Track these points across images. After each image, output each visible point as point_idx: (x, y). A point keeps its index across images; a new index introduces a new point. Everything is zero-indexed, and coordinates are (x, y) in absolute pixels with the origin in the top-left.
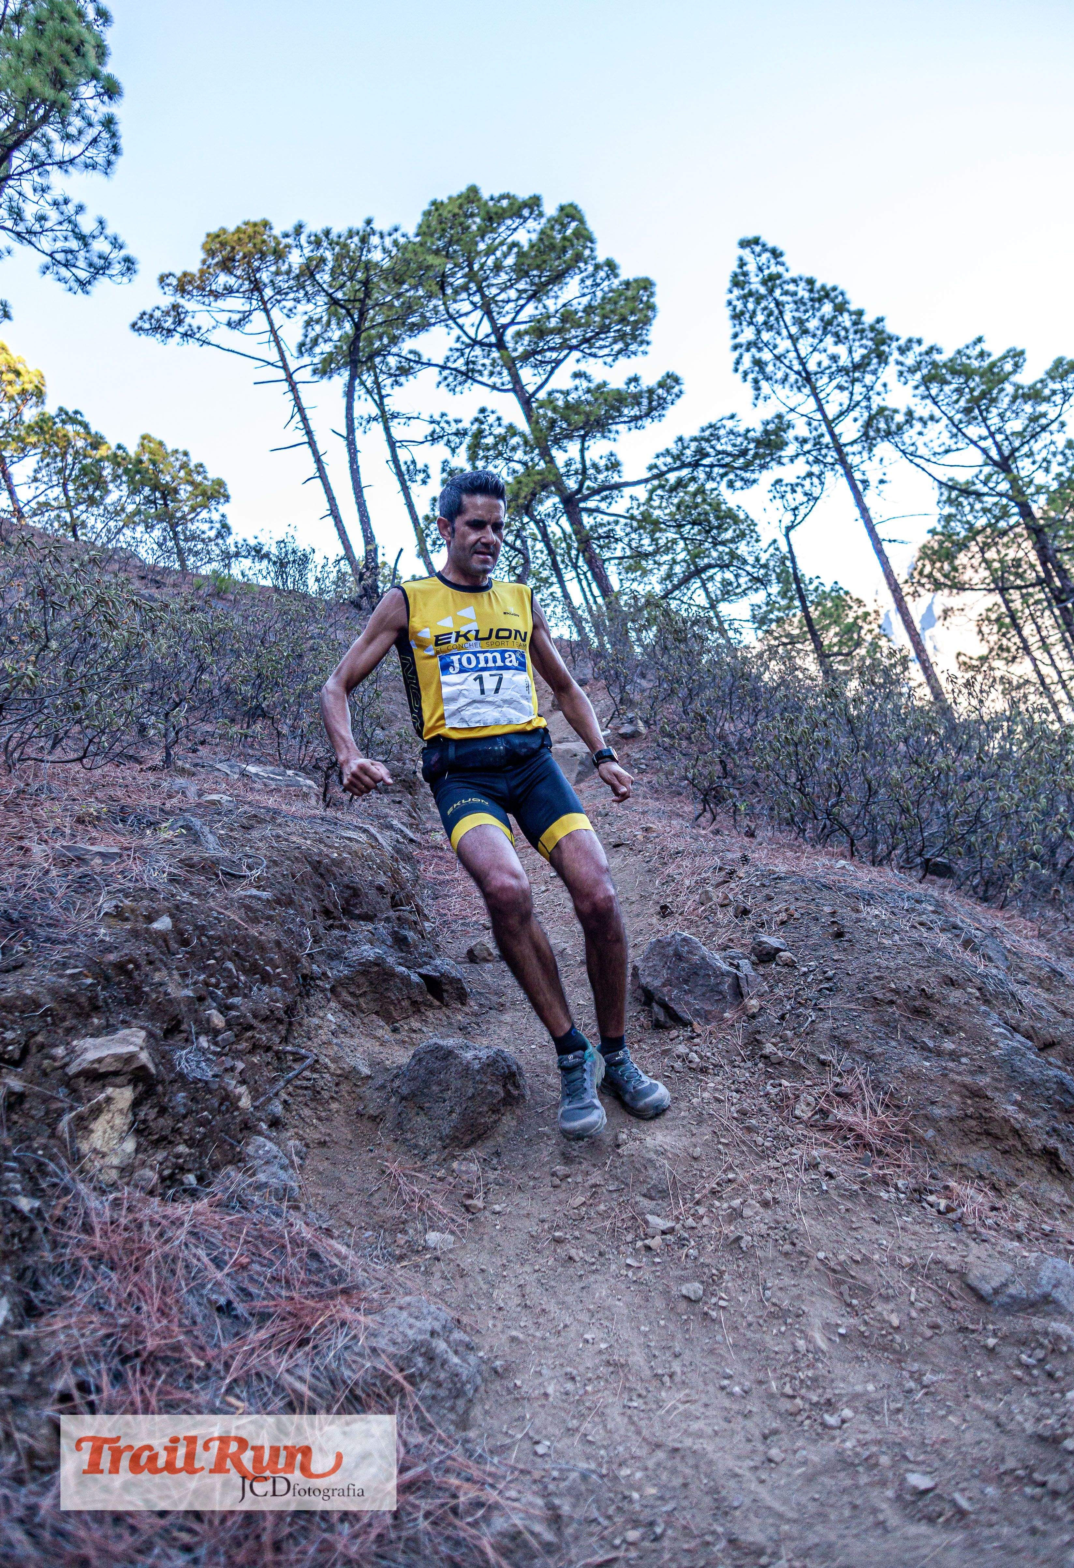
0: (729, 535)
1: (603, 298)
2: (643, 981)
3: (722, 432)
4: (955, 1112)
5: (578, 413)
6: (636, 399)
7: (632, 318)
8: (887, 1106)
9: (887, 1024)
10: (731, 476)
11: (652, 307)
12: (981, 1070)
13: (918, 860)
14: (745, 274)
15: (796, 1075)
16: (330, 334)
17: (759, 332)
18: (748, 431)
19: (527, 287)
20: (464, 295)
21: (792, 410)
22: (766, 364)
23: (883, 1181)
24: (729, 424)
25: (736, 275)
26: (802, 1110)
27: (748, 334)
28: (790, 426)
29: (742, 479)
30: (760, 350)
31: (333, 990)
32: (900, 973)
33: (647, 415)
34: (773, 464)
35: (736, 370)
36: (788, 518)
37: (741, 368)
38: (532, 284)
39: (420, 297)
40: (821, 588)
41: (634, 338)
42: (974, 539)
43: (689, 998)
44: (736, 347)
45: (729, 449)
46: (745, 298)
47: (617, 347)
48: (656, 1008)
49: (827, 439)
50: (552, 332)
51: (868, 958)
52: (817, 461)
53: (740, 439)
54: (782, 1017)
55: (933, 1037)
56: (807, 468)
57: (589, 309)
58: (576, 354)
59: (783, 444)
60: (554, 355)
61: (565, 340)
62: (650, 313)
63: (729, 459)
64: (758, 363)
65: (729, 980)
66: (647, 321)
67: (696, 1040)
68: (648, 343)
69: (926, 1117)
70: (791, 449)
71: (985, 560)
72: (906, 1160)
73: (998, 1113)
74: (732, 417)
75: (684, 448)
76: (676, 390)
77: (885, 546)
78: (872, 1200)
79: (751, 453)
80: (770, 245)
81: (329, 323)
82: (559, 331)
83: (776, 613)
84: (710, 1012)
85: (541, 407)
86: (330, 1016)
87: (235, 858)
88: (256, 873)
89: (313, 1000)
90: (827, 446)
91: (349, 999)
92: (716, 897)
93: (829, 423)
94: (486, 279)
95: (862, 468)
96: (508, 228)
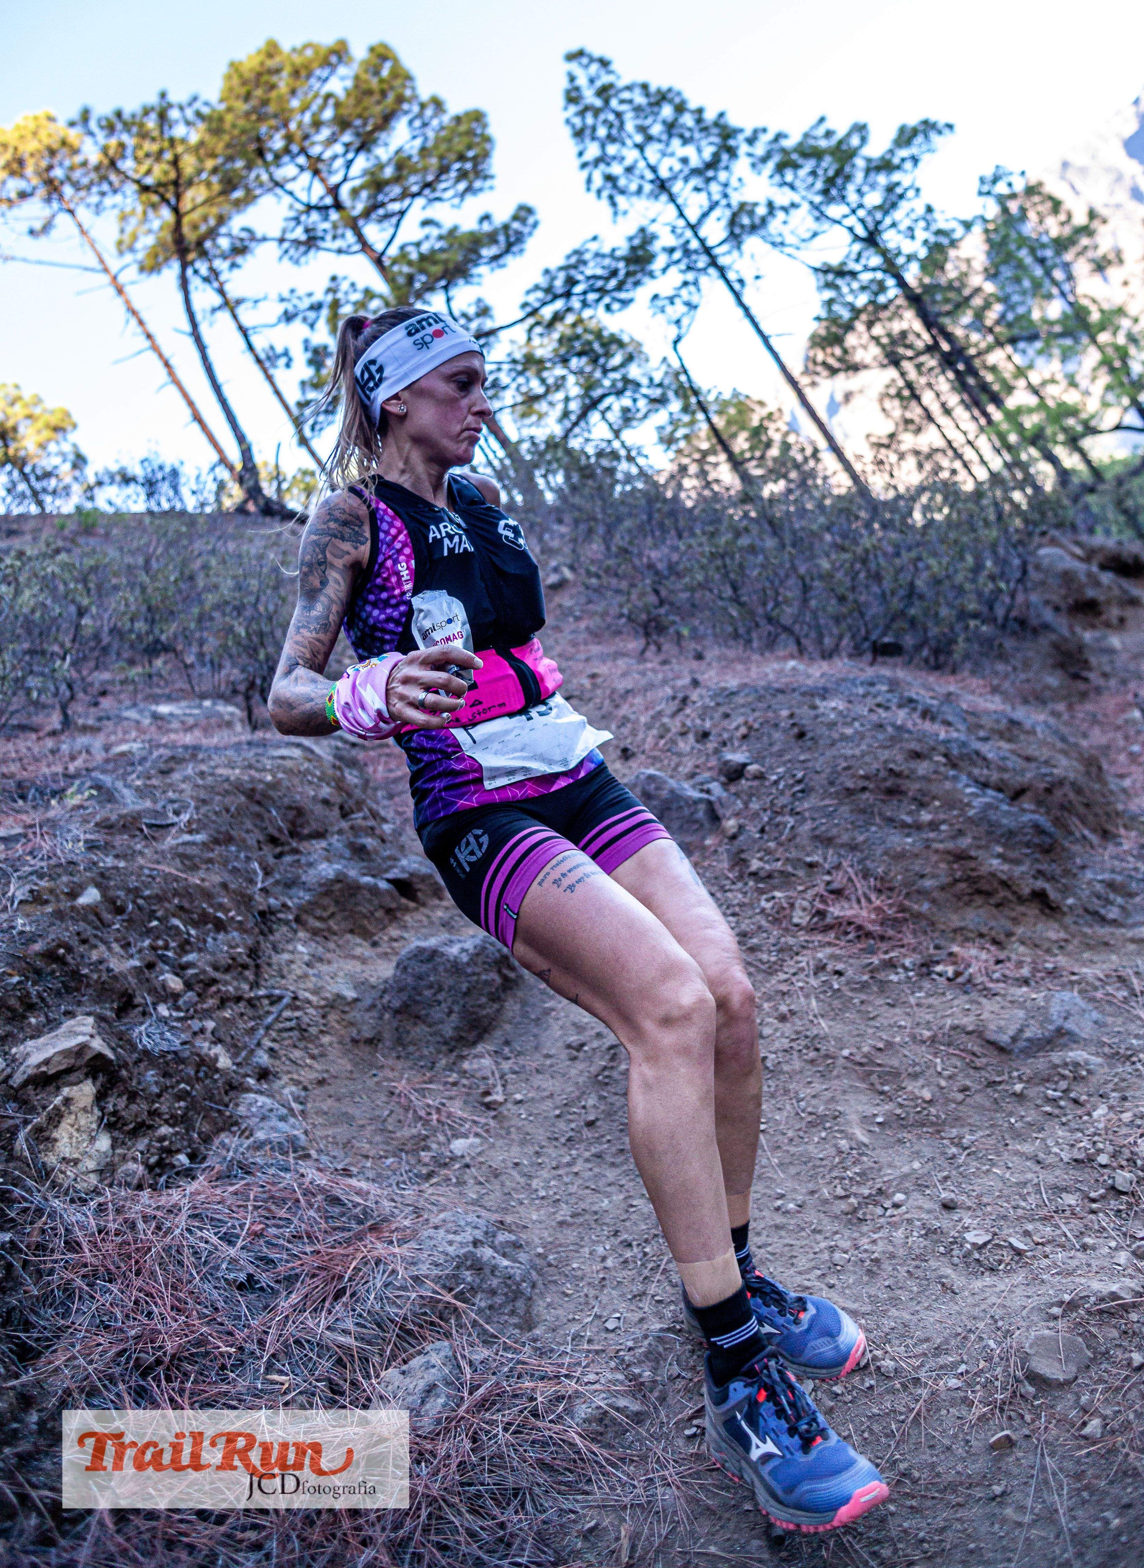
0: (617, 360)
3: (587, 256)
7: (470, 154)
10: (606, 300)
11: (487, 139)
12: (960, 833)
13: (866, 645)
14: (577, 89)
17: (603, 147)
18: (614, 250)
20: (287, 159)
21: (653, 221)
22: (618, 178)
24: (593, 246)
25: (568, 92)
28: (653, 238)
29: (618, 301)
31: (297, 920)
34: (645, 280)
36: (672, 332)
37: (594, 187)
38: (357, 134)
40: (721, 396)
42: (857, 319)
44: (583, 166)
45: (598, 272)
46: (582, 114)
47: (461, 186)
49: (694, 244)
50: (389, 182)
51: (833, 752)
53: (607, 261)
54: (763, 831)
55: (910, 813)
56: (681, 278)
57: (424, 152)
58: (420, 202)
59: (652, 257)
60: (396, 207)
61: (405, 188)
62: (488, 145)
64: (609, 178)
65: (702, 807)
66: (486, 154)
68: (493, 177)
70: (661, 261)
73: (985, 870)
74: (594, 238)
75: (553, 279)
76: (531, 220)
77: (774, 341)
79: (622, 272)
80: (596, 54)
82: (397, 180)
84: (691, 843)
85: (394, 264)
86: (300, 948)
87: (159, 807)
88: (185, 817)
89: (277, 935)
90: (696, 252)
91: (318, 924)
92: (674, 726)
93: (693, 228)
94: (307, 137)
95: (735, 267)
96: (319, 79)
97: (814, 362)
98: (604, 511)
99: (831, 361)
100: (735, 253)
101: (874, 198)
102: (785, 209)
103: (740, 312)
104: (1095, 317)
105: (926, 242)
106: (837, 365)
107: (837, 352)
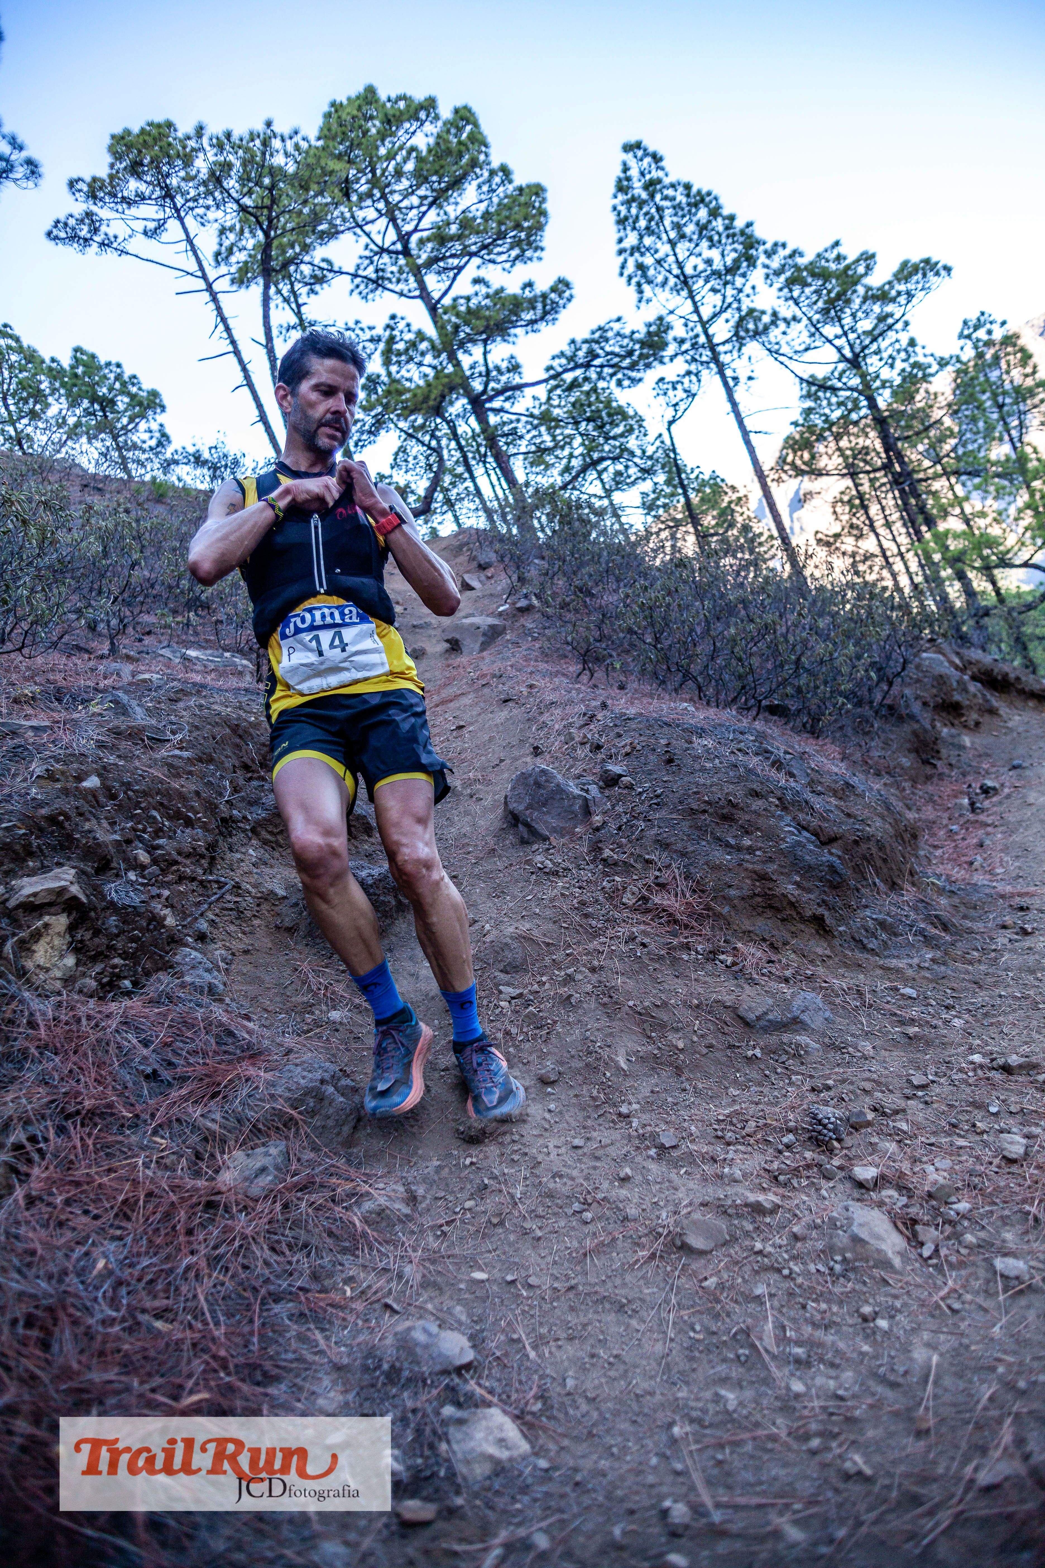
0: (620, 430)
1: (499, 205)
2: (511, 807)
3: (610, 334)
4: (746, 892)
5: (478, 318)
6: (532, 304)
7: (526, 224)
8: (694, 891)
9: (699, 828)
10: (620, 376)
11: (543, 213)
12: (770, 860)
13: (753, 702)
14: (628, 179)
15: (628, 872)
16: (244, 242)
17: (641, 237)
18: (633, 333)
19: (429, 193)
20: (369, 202)
21: (671, 312)
22: (648, 268)
23: (687, 947)
24: (616, 326)
25: (620, 180)
26: (629, 899)
27: (632, 239)
28: (669, 327)
29: (629, 378)
30: (642, 254)
31: (253, 830)
32: (714, 789)
33: (542, 318)
34: (655, 363)
35: (621, 274)
36: (670, 413)
37: (626, 273)
38: (433, 190)
39: (327, 204)
40: (701, 476)
41: (530, 244)
42: (829, 429)
43: (548, 818)
44: (621, 252)
45: (617, 350)
46: (628, 203)
47: (514, 253)
48: (520, 828)
49: (703, 339)
50: (452, 238)
51: (691, 778)
52: (694, 360)
53: (626, 341)
54: (619, 829)
55: (735, 837)
56: (686, 367)
57: (487, 215)
58: (476, 261)
59: (664, 345)
60: (455, 262)
61: (466, 247)
62: (542, 219)
63: (616, 360)
64: (641, 267)
65: (579, 802)
66: (540, 227)
67: (552, 851)
68: (542, 249)
69: (724, 897)
70: (671, 349)
71: (839, 449)
72: (707, 931)
73: (778, 891)
74: (619, 319)
75: (577, 350)
76: (567, 294)
77: (752, 436)
78: (675, 961)
79: (637, 353)
80: (651, 149)
81: (242, 232)
82: (459, 238)
84: (565, 828)
85: (445, 313)
86: (251, 851)
87: (161, 726)
88: (179, 737)
89: (235, 839)
90: (703, 346)
91: (268, 837)
92: (578, 737)
93: (705, 325)
94: (388, 185)
95: (733, 365)
96: (406, 132)
97: (784, 461)
98: (573, 554)
99: (798, 462)
100: (735, 354)
102: (787, 322)
103: (728, 407)
104: (1032, 465)
106: (803, 467)
107: (806, 456)
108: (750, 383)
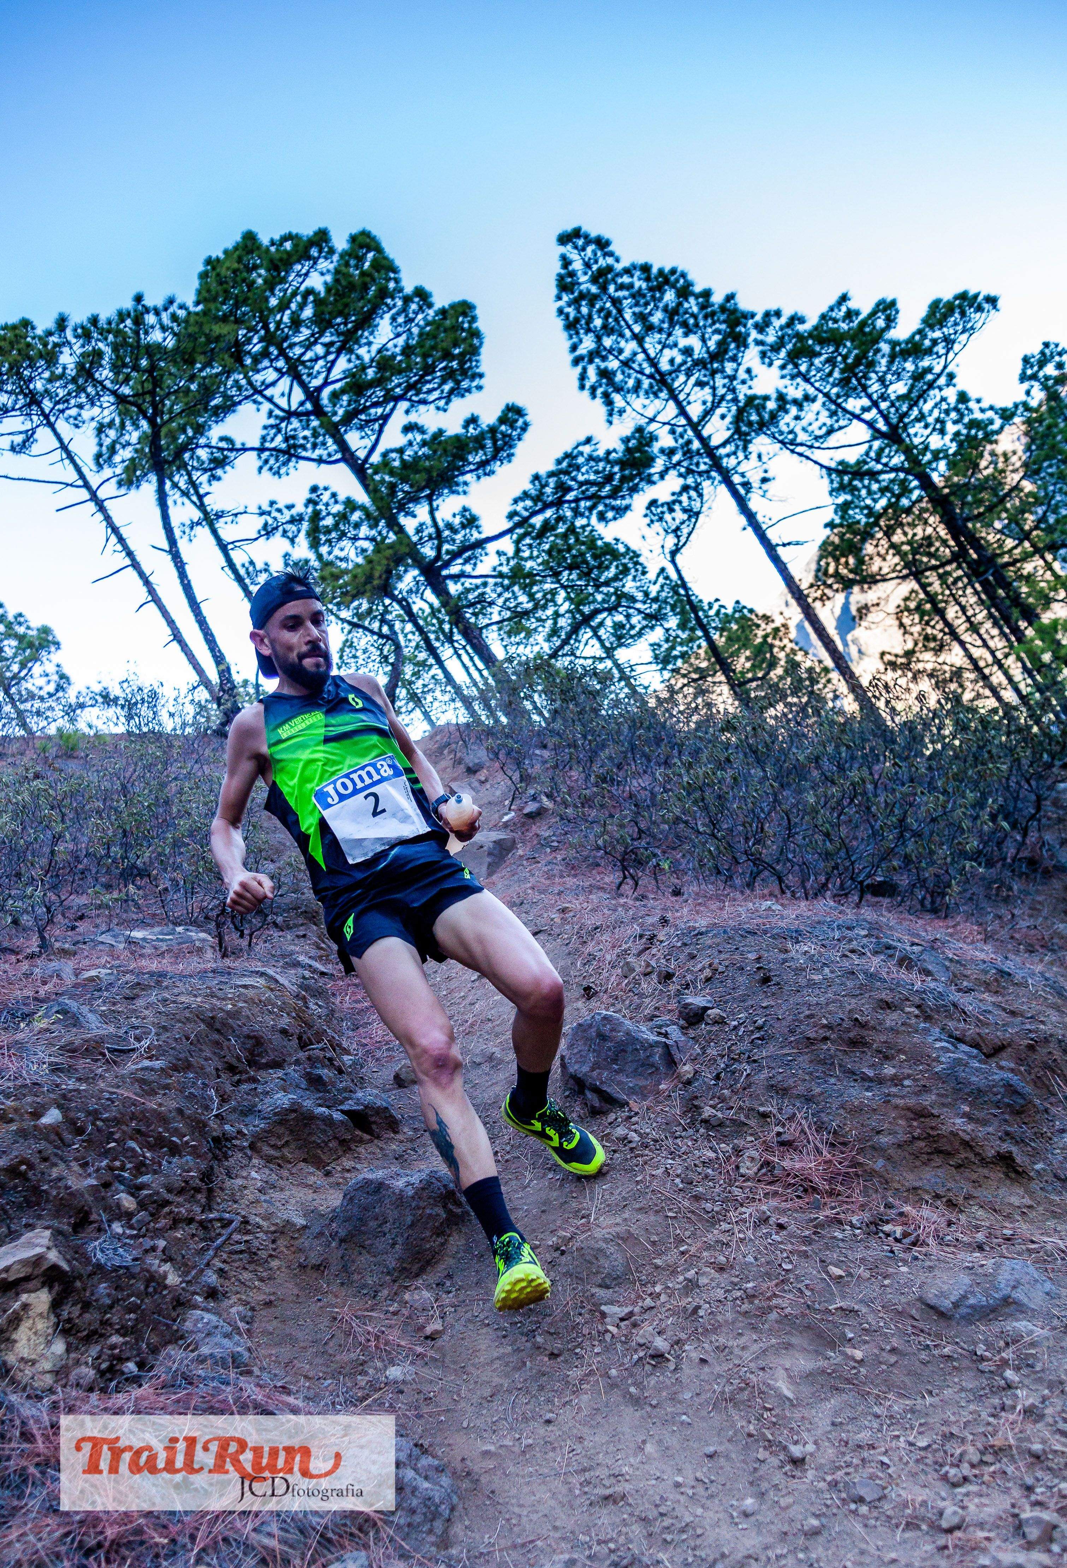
0: (612, 571)
1: (420, 334)
2: (571, 1070)
3: (580, 460)
4: (902, 1137)
6: (479, 442)
7: (457, 351)
8: (832, 1145)
9: (822, 1062)
10: (600, 507)
11: (475, 334)
12: (925, 1089)
14: (572, 275)
15: (739, 1132)
16: (126, 437)
17: (599, 339)
18: (609, 453)
19: (335, 338)
20: (266, 363)
21: (652, 420)
22: (614, 373)
23: (837, 1221)
24: (587, 450)
25: (561, 278)
26: (747, 1168)
27: (588, 343)
28: (653, 438)
29: (613, 508)
30: (604, 359)
31: (252, 1146)
32: (831, 1007)
33: (495, 457)
34: (643, 485)
35: (582, 387)
36: (670, 541)
37: (588, 384)
38: (339, 334)
39: (217, 375)
40: (723, 611)
41: (464, 373)
42: (877, 524)
43: (622, 1078)
44: (577, 361)
45: (593, 477)
46: (576, 302)
47: (447, 388)
48: (589, 1095)
49: (696, 445)
50: (371, 384)
51: (798, 998)
53: (602, 464)
54: (717, 1077)
55: (872, 1066)
56: (681, 482)
57: (408, 350)
58: (404, 404)
59: (649, 461)
60: (379, 411)
61: (388, 391)
62: (475, 341)
63: (594, 489)
64: (605, 374)
65: (659, 1051)
66: (474, 351)
67: (634, 1119)
68: (480, 376)
69: (874, 1147)
70: (659, 464)
72: (859, 1196)
73: (943, 1130)
74: (589, 441)
75: (543, 486)
76: (520, 423)
77: (780, 551)
79: (617, 477)
80: (593, 235)
81: (122, 425)
82: (378, 382)
83: (679, 648)
84: (645, 1087)
85: (376, 473)
86: (254, 1174)
87: (121, 1032)
88: (146, 1043)
89: (232, 1161)
90: (698, 453)
91: (272, 1152)
92: (639, 965)
93: (696, 427)
94: (287, 337)
95: (740, 469)
96: (298, 275)
97: (826, 573)
98: (584, 737)
99: (843, 571)
100: (740, 454)
101: (899, 388)
102: (798, 404)
103: (743, 521)
105: (957, 434)
106: (851, 576)
107: (851, 560)
108: (765, 486)
